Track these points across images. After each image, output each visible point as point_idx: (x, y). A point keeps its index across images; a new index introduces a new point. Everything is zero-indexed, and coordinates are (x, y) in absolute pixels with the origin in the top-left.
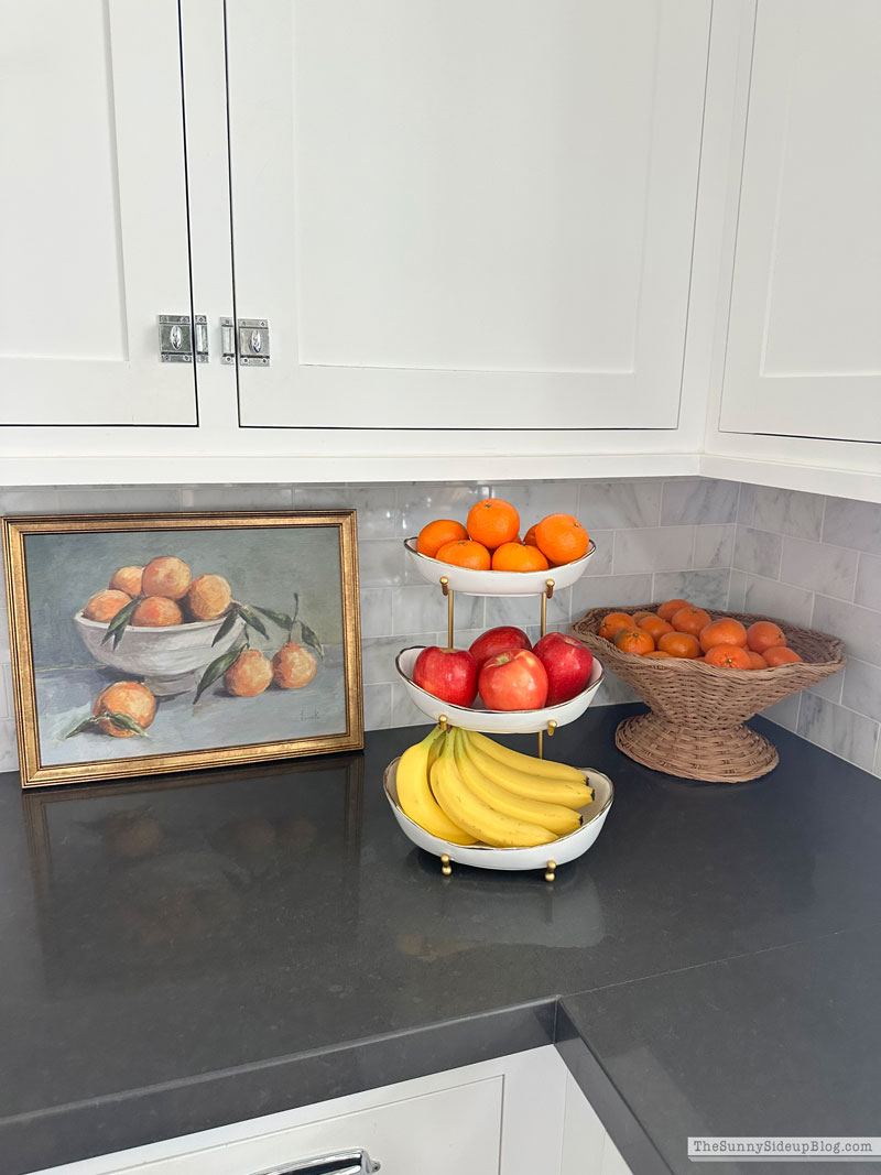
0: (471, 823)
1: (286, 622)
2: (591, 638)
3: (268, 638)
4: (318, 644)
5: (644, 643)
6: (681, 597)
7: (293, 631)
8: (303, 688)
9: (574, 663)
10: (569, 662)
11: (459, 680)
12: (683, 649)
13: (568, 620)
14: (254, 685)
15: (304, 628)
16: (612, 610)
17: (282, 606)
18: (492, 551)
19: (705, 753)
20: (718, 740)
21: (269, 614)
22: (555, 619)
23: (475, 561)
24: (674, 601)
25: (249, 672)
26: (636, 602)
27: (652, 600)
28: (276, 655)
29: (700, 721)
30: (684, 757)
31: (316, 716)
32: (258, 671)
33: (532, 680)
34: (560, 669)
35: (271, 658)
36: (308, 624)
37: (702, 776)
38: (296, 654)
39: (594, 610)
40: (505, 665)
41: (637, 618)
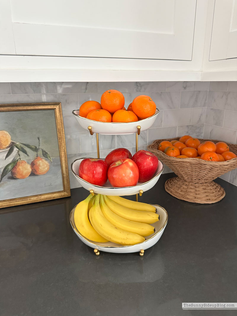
0: (107, 235)
1: (35, 149)
2: (156, 151)
3: (28, 155)
4: (49, 157)
5: (176, 152)
6: (187, 135)
7: (38, 152)
8: (44, 175)
9: (150, 163)
10: (148, 163)
11: (99, 173)
12: (191, 154)
13: (147, 144)
14: (24, 174)
15: (43, 151)
16: (163, 140)
17: (33, 142)
18: (112, 114)
19: (199, 192)
20: (204, 187)
21: (28, 146)
22: (142, 144)
23: (104, 118)
24: (185, 136)
25: (21, 169)
26: (171, 137)
27: (177, 136)
28: (32, 162)
29: (197, 181)
30: (191, 194)
31: (51, 185)
32: (25, 168)
33: (132, 172)
34: (144, 166)
35: (30, 163)
36: (45, 149)
37: (199, 201)
38: (40, 161)
39: (156, 140)
40: (120, 166)
41: (172, 143)
